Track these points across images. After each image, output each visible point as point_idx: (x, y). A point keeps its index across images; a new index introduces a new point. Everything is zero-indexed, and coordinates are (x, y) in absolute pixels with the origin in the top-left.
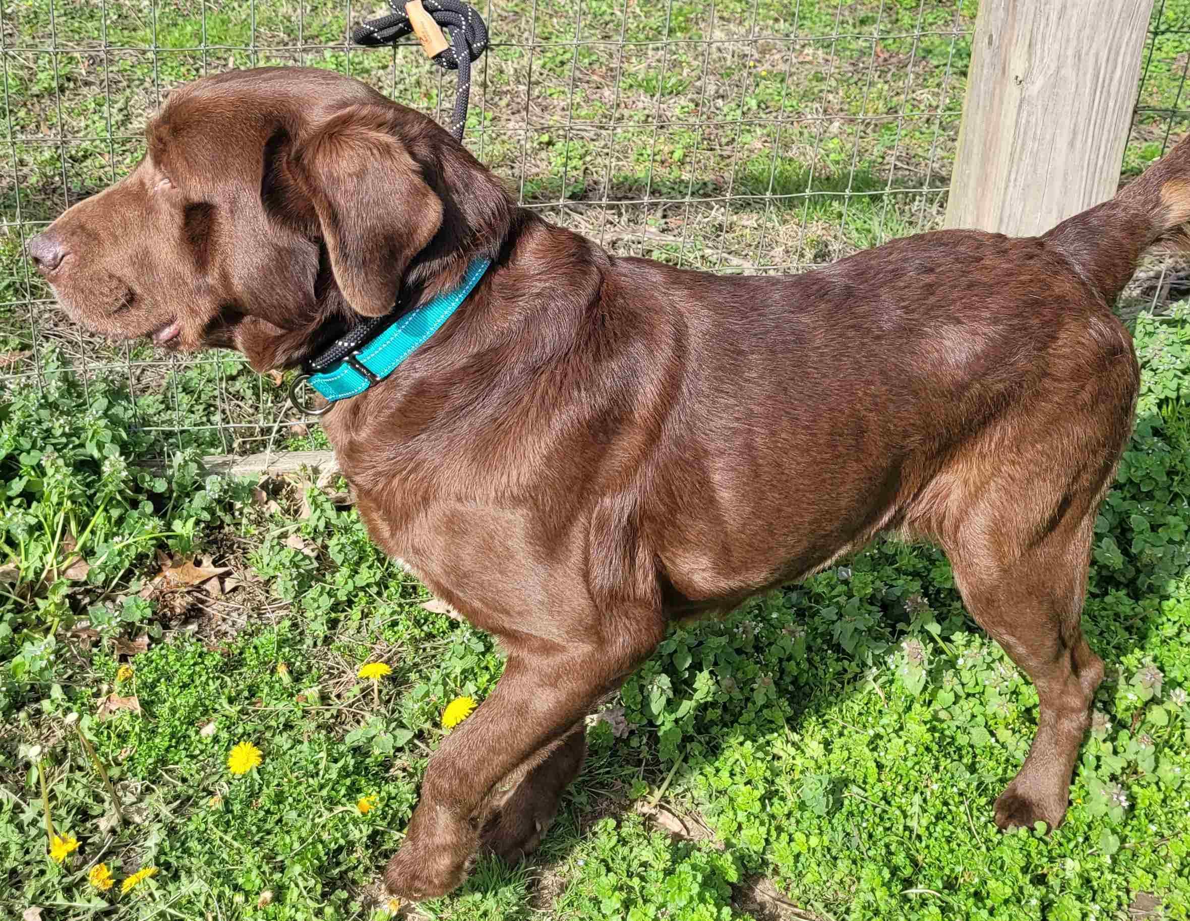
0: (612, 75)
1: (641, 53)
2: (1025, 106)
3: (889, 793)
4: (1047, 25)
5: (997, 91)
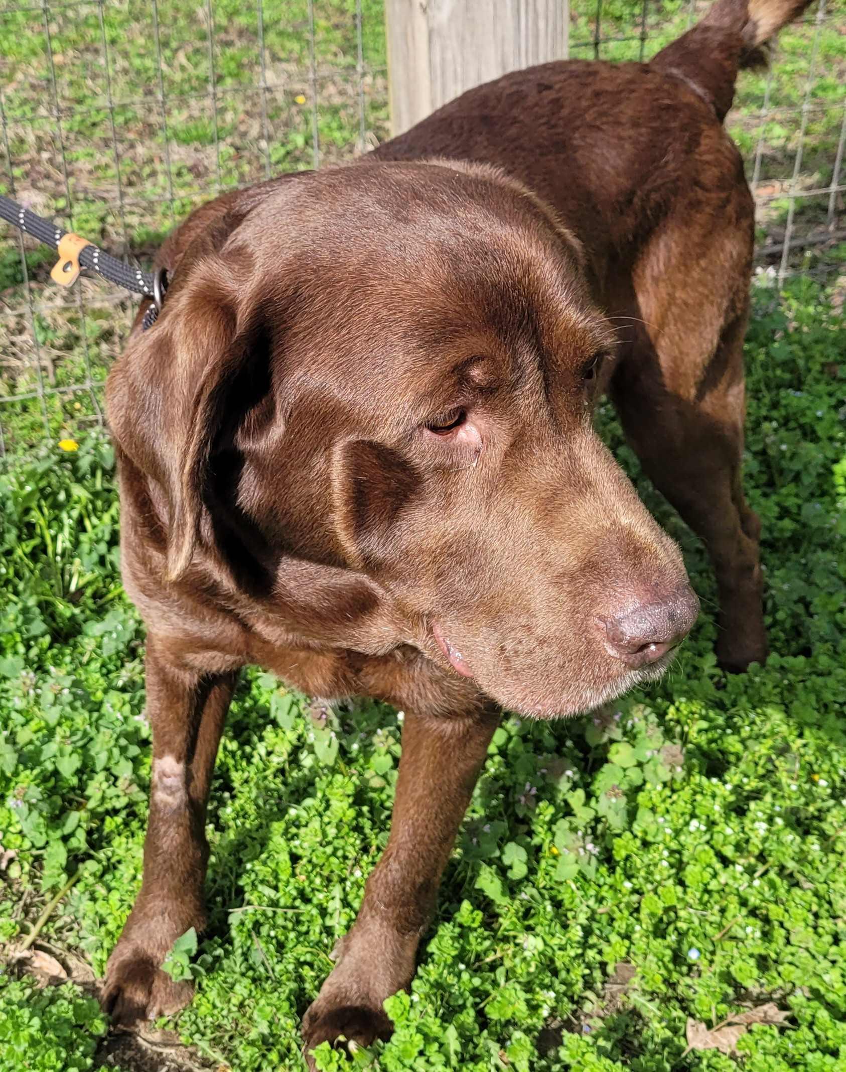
0: (149, 131)
1: (183, 103)
2: (436, 39)
3: (308, 890)
5: (409, 29)
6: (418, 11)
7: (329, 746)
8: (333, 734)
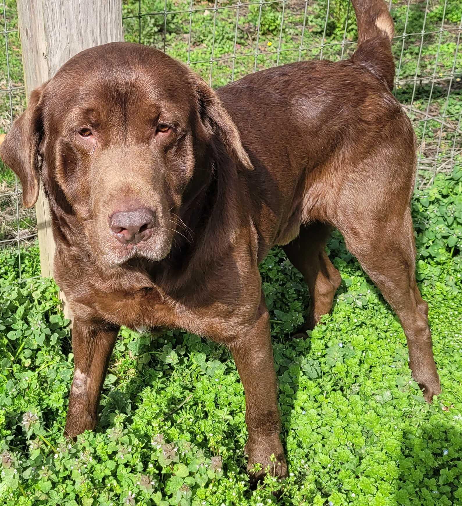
4: (53, 14)
6: (42, 58)
7: (14, 478)
8: (15, 470)
